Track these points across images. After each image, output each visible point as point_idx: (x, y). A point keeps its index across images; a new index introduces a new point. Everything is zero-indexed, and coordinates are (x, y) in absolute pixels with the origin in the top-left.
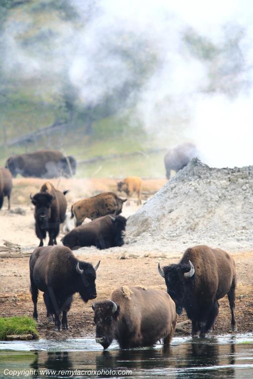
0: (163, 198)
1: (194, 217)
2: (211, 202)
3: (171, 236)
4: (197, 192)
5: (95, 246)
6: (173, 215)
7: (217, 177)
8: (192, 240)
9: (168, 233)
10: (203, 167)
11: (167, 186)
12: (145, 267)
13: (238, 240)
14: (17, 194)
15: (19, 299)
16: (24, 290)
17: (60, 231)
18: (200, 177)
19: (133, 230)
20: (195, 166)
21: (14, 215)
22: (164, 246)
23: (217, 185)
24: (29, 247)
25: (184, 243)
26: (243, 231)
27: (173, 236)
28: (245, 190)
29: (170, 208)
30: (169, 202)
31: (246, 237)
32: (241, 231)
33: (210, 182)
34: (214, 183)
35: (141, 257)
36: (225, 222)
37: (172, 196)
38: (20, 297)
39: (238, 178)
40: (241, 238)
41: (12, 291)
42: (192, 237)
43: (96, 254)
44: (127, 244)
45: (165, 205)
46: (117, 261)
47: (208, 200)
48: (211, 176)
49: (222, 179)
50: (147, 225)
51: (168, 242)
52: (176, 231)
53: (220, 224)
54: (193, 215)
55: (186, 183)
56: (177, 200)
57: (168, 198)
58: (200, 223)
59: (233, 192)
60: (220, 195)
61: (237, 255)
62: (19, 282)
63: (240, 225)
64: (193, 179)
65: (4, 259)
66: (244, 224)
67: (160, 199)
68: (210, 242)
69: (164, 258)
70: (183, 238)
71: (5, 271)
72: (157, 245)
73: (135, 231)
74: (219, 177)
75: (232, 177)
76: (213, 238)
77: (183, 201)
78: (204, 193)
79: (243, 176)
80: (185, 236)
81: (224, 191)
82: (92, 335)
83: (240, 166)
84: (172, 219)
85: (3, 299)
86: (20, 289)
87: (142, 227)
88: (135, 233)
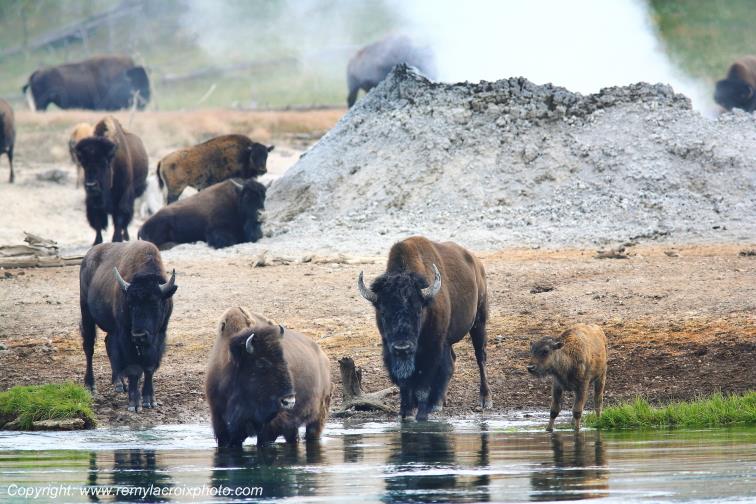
0: (340, 144)
1: (401, 181)
2: (434, 150)
3: (355, 221)
4: (407, 131)
5: (205, 241)
6: (360, 178)
7: (445, 100)
8: (397, 227)
9: (351, 214)
10: (419, 81)
11: (346, 121)
12: (306, 281)
13: (490, 227)
14: (50, 141)
15: (55, 348)
16: (66, 330)
17: (136, 215)
18: (412, 102)
19: (281, 209)
20: (401, 80)
21: (45, 183)
22: (342, 241)
23: (446, 117)
24: (75, 246)
25: (383, 234)
26: (501, 208)
27: (360, 221)
28: (503, 126)
29: (354, 165)
30: (351, 153)
31: (507, 220)
32: (496, 208)
33: (432, 111)
34: (441, 113)
35: (297, 261)
36: (464, 191)
37: (356, 140)
38: (58, 345)
39: (487, 103)
40: (495, 221)
41: (42, 333)
42: (398, 222)
43: (207, 258)
44: (269, 236)
45: (343, 159)
46: (249, 271)
47: (429, 147)
48: (433, 99)
49: (457, 106)
50: (308, 198)
51: (350, 232)
52: (366, 209)
53: (454, 195)
54: (400, 177)
55: (385, 114)
56: (367, 148)
57: (350, 144)
58: (414, 194)
59: (477, 131)
60: (453, 137)
61: (490, 257)
62: (56, 315)
63: (495, 196)
64: (398, 107)
65: (25, 270)
66: (502, 195)
67: (333, 146)
68: (435, 231)
69: (344, 262)
70: (380, 223)
71: (29, 294)
72: (328, 238)
73: (283, 210)
74: (450, 102)
75: (476, 101)
76: (441, 223)
77: (379, 149)
78: (421, 133)
79: (499, 98)
80: (383, 219)
81: (460, 129)
82: (202, 419)
83: (492, 78)
84: (357, 186)
85: (25, 350)
86: (59, 329)
87: (298, 202)
88: (284, 215)
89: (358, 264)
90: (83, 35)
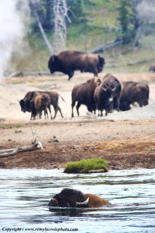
16: (99, 142)
38: (97, 147)
41: (91, 143)
62: (96, 137)
65: (86, 123)
85: (86, 148)
86: (96, 142)
90: (104, 49)
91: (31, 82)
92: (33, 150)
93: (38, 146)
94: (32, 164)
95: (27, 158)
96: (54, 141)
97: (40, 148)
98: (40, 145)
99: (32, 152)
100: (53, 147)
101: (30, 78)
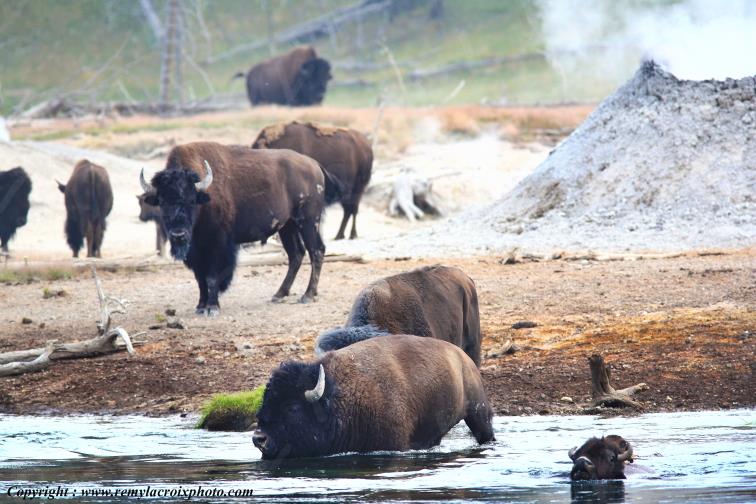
0: (589, 140)
1: (649, 177)
2: (682, 148)
3: (604, 217)
4: (655, 128)
6: (608, 175)
7: (692, 97)
8: (646, 223)
9: (600, 210)
10: (667, 78)
11: (595, 117)
12: (556, 278)
13: (737, 223)
15: (304, 347)
16: (314, 328)
18: (660, 99)
19: (531, 205)
20: (649, 77)
22: (592, 237)
23: (693, 114)
25: (632, 230)
26: (747, 204)
27: (610, 217)
28: (749, 123)
29: (603, 162)
30: (600, 150)
31: (753, 216)
32: (743, 204)
33: (680, 108)
34: (689, 110)
35: (546, 258)
36: (712, 187)
37: (605, 136)
38: (307, 344)
39: (733, 100)
40: (742, 218)
41: (290, 331)
42: (647, 219)
44: (518, 233)
45: (592, 155)
46: (498, 268)
47: (677, 143)
48: (681, 96)
49: (704, 102)
50: (557, 195)
51: (600, 228)
52: (615, 205)
53: (702, 192)
54: (648, 173)
55: (633, 111)
56: (616, 145)
57: (599, 140)
58: (662, 190)
59: (724, 128)
60: (700, 133)
61: (737, 253)
62: (304, 314)
63: (741, 193)
64: (646, 103)
66: (747, 192)
67: (582, 142)
68: (683, 228)
69: (593, 259)
70: (630, 219)
72: (578, 234)
73: (533, 207)
74: (697, 99)
75: (722, 98)
76: (689, 220)
77: (628, 146)
78: (669, 130)
79: (744, 95)
80: (632, 216)
81: (707, 126)
83: (737, 76)
84: (606, 182)
85: (273, 349)
86: (306, 327)
87: (547, 200)
88: (533, 211)
89: (608, 261)
90: (330, 29)
91: (94, 134)
92: (101, 354)
93: (118, 342)
94: (99, 399)
95: (81, 380)
96: (169, 326)
97: (124, 349)
98: (124, 338)
99: (100, 362)
100: (164, 345)
101: (89, 119)
